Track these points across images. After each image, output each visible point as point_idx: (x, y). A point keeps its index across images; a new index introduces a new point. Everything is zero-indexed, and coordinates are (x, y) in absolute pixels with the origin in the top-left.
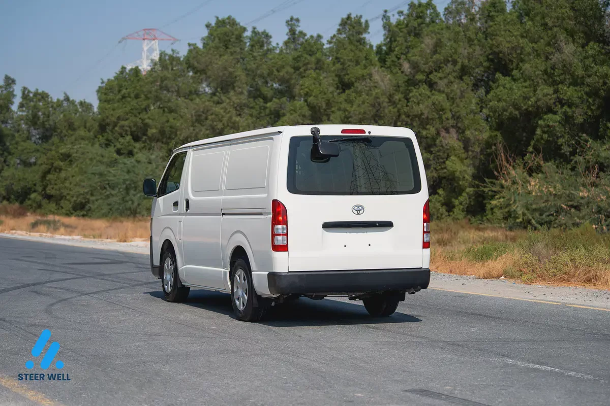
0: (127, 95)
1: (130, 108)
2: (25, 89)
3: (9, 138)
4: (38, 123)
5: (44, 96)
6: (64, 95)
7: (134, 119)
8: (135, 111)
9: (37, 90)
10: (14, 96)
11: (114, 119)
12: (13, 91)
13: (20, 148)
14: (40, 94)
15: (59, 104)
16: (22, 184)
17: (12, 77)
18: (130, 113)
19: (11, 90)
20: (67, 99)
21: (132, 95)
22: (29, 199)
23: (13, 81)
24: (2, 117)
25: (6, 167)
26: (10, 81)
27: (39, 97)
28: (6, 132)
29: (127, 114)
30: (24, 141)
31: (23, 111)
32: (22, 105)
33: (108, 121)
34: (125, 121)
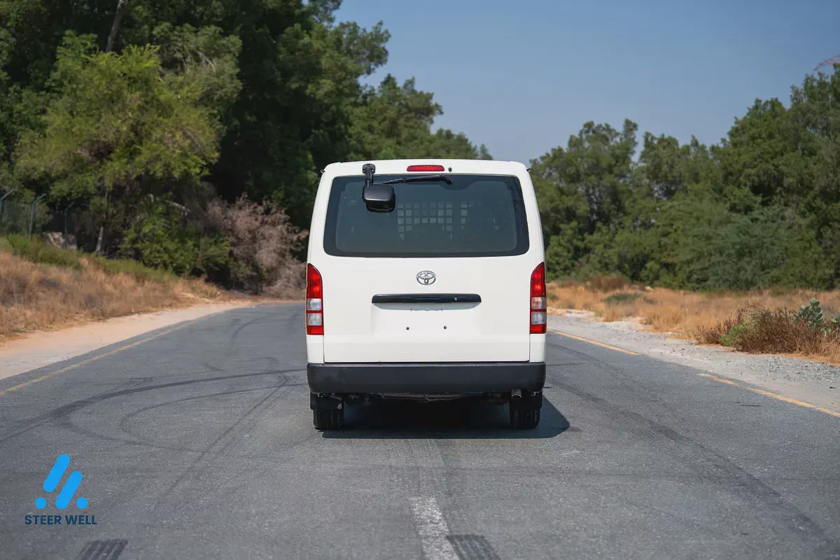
0: (757, 135)
1: (759, 152)
2: (648, 134)
3: (626, 195)
4: (660, 175)
5: (669, 143)
6: (691, 139)
7: (764, 166)
8: (766, 156)
9: (663, 135)
10: (635, 144)
11: (738, 167)
12: (634, 138)
13: (637, 207)
14: (666, 140)
15: (686, 150)
16: (638, 250)
17: (633, 122)
18: (760, 157)
19: (632, 137)
20: (695, 144)
21: (764, 135)
22: (646, 269)
23: (635, 126)
24: (616, 170)
25: (620, 231)
26: (630, 127)
27: (665, 144)
28: (621, 188)
29: (756, 160)
30: (643, 198)
31: (645, 162)
32: (644, 155)
33: (730, 169)
34: (752, 168)
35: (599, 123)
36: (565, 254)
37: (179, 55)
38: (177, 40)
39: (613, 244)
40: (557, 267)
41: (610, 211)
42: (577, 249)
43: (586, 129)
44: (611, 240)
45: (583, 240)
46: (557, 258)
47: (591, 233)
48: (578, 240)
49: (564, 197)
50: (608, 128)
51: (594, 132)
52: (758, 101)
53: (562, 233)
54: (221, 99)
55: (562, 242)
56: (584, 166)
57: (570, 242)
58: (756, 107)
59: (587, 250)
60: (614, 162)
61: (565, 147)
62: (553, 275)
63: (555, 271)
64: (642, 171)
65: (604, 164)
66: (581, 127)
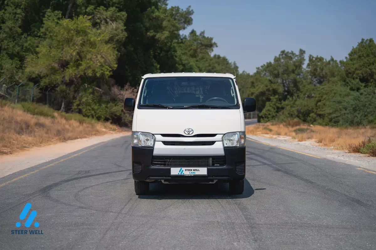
0: (362, 55)
1: (363, 63)
2: (310, 56)
3: (300, 83)
4: (316, 74)
5: (321, 59)
6: (330, 58)
7: (364, 69)
8: (365, 65)
9: (318, 56)
10: (304, 60)
11: (353, 70)
12: (304, 57)
13: (306, 88)
14: (319, 58)
15: (328, 63)
16: (306, 108)
17: (304, 50)
18: (363, 65)
19: (303, 57)
20: (332, 59)
21: (365, 55)
22: (310, 117)
23: (304, 52)
24: (296, 72)
25: (298, 99)
26: (302, 52)
27: (318, 60)
28: (298, 80)
29: (361, 66)
30: (309, 84)
31: (309, 68)
32: (308, 65)
33: (350, 71)
34: (359, 70)
35: (288, 51)
36: (273, 110)
37: (98, 21)
38: (97, 14)
39: (295, 106)
40: (269, 116)
41: (293, 90)
42: (278, 108)
43: (282, 54)
44: (294, 104)
45: (281, 104)
46: (269, 112)
47: (285, 100)
48: (279, 104)
49: (272, 85)
50: (292, 53)
51: (285, 55)
52: (363, 40)
53: (271, 101)
54: (117, 40)
55: (271, 105)
56: (281, 70)
57: (275, 104)
58: (362, 42)
59: (283, 108)
60: (295, 68)
61: (272, 62)
62: (268, 120)
63: (268, 118)
64: (308, 72)
65: (290, 69)
66: (280, 53)
